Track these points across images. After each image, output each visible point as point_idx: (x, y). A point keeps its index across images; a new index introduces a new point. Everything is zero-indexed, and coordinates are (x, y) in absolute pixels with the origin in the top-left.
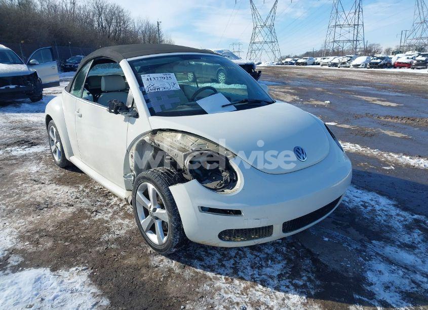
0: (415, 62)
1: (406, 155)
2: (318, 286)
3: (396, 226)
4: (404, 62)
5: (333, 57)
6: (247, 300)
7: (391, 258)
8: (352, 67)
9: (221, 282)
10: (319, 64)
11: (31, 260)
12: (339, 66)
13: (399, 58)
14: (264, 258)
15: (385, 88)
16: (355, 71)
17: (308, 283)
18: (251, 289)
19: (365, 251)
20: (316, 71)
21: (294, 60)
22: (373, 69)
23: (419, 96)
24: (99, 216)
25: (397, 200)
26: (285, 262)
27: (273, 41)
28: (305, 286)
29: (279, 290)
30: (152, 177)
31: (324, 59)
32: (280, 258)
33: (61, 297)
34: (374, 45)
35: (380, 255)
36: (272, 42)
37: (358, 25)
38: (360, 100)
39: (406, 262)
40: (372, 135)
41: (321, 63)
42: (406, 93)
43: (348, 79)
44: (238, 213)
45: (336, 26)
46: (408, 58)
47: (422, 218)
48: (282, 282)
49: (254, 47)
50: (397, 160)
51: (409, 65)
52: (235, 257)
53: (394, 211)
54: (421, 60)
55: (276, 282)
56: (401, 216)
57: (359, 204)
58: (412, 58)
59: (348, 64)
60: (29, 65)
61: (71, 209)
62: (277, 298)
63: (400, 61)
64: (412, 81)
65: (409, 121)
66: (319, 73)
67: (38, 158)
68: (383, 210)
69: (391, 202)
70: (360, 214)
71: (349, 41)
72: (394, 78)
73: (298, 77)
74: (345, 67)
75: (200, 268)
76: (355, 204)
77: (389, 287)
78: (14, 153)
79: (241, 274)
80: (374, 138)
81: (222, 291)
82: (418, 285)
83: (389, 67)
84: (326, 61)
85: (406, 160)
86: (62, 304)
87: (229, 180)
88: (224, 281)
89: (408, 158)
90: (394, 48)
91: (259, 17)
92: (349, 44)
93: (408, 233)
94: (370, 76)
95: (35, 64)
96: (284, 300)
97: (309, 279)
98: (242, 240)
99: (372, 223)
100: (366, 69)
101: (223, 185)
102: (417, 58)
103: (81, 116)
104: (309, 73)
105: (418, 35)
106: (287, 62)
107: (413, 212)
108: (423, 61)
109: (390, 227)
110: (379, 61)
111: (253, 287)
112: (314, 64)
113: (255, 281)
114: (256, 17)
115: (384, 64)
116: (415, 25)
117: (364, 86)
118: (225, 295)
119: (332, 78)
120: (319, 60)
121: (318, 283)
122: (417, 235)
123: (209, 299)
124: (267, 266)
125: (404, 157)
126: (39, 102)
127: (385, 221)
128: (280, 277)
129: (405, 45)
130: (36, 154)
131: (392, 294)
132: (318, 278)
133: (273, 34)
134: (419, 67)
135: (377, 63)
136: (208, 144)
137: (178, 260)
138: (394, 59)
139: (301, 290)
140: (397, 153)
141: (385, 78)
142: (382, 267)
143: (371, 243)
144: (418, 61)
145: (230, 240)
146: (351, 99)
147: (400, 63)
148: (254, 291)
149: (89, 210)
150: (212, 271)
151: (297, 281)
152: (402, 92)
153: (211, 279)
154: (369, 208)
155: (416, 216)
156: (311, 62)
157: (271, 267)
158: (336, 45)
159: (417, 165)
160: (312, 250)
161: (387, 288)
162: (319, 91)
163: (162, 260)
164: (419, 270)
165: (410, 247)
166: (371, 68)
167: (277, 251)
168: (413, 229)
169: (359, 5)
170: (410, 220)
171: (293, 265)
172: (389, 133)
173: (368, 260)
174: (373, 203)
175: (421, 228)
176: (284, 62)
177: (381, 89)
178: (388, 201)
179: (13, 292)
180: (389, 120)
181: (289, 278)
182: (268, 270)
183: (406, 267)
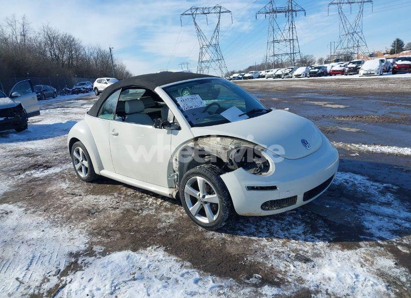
0: (347, 69)
1: (365, 144)
2: (334, 235)
3: (373, 193)
4: (338, 70)
5: (276, 70)
6: (288, 249)
7: (376, 212)
8: (294, 77)
9: (264, 241)
10: (264, 77)
11: (112, 247)
12: (282, 77)
13: (332, 66)
14: (288, 224)
15: (329, 93)
16: (298, 81)
17: (326, 234)
18: (288, 243)
19: (357, 210)
20: (265, 84)
21: (241, 75)
22: (313, 78)
23: (359, 97)
24: (145, 213)
25: (368, 176)
26: (304, 224)
27: (219, 58)
28: (324, 236)
29: (307, 241)
30: (201, 172)
31: (268, 72)
32: (299, 222)
33: (154, 265)
34: (308, 56)
35: (369, 211)
36: (218, 60)
37: (293, 40)
38: (313, 105)
39: (387, 213)
40: (333, 132)
41: (266, 76)
42: (348, 96)
43: (295, 88)
44: (274, 188)
45: (274, 41)
46: (341, 66)
47: (390, 185)
48: (308, 236)
49: (203, 65)
50: (359, 149)
51: (342, 72)
52: (267, 226)
53: (369, 183)
54: (352, 67)
55: (303, 236)
56: (374, 185)
57: (343, 181)
58: (344, 66)
59: (290, 75)
60: (12, 97)
61: (118, 211)
62: (309, 246)
63: (334, 69)
64: (349, 85)
65: (358, 119)
66: (268, 85)
67: (61, 177)
68: (360, 184)
69: (365, 178)
70: (345, 188)
71: (287, 54)
72: (333, 85)
73: (252, 90)
74: (288, 77)
75: (245, 235)
76: (340, 182)
77: (381, 229)
78: (36, 176)
79: (276, 235)
80: (335, 134)
81: (268, 247)
82: (400, 226)
83: (326, 75)
84: (270, 73)
85: (364, 147)
86: (157, 269)
87: (263, 167)
88: (266, 241)
89: (366, 146)
90: (325, 58)
91: (204, 38)
92: (287, 57)
93: (383, 196)
94: (312, 84)
95: (17, 97)
96: (313, 246)
97: (326, 232)
98: (277, 209)
99: (356, 193)
100: (307, 78)
101: (259, 170)
102: (349, 66)
103: (117, 135)
104: (259, 85)
105: (345, 46)
106: (234, 77)
107: (382, 183)
108: (353, 68)
109: (370, 194)
110: (316, 70)
111: (288, 242)
112: (259, 77)
113: (288, 238)
114: (202, 38)
115: (322, 73)
116: (341, 37)
117: (311, 93)
118: (271, 249)
119: (282, 89)
120: (263, 73)
121: (332, 233)
122: (389, 197)
123: (261, 252)
124: (292, 228)
125: (363, 145)
126: (25, 131)
127: (364, 190)
128: (304, 233)
129: (335, 54)
130: (56, 174)
131: (384, 233)
132: (331, 230)
133: (219, 52)
134: (351, 73)
135: (315, 73)
136: (242, 142)
137: (226, 232)
138: (329, 67)
139: (323, 238)
140: (357, 143)
141: (326, 85)
142: (372, 218)
143: (360, 205)
144: (350, 68)
145: (268, 209)
146: (305, 105)
147: (335, 71)
148: (291, 244)
149: (134, 209)
150: (255, 236)
151: (318, 234)
152: (344, 96)
153: (256, 241)
154: (351, 183)
155: (385, 185)
156: (257, 75)
157: (295, 228)
158: (276, 58)
159: (374, 151)
160: (320, 214)
161: (380, 229)
162: (275, 101)
163: (213, 234)
164: (398, 217)
165: (388, 204)
166: (311, 76)
167: (295, 218)
168: (385, 193)
169: (292, 22)
170: (382, 188)
171: (310, 225)
172: (346, 129)
173: (362, 216)
174: (352, 179)
175: (391, 192)
176: (231, 77)
177: (327, 94)
178: (362, 177)
179: (114, 267)
180: (343, 119)
181: (311, 233)
182: (294, 231)
183: (388, 216)
